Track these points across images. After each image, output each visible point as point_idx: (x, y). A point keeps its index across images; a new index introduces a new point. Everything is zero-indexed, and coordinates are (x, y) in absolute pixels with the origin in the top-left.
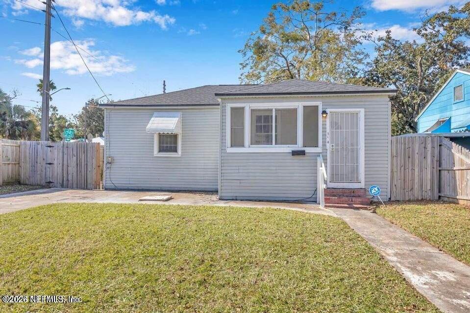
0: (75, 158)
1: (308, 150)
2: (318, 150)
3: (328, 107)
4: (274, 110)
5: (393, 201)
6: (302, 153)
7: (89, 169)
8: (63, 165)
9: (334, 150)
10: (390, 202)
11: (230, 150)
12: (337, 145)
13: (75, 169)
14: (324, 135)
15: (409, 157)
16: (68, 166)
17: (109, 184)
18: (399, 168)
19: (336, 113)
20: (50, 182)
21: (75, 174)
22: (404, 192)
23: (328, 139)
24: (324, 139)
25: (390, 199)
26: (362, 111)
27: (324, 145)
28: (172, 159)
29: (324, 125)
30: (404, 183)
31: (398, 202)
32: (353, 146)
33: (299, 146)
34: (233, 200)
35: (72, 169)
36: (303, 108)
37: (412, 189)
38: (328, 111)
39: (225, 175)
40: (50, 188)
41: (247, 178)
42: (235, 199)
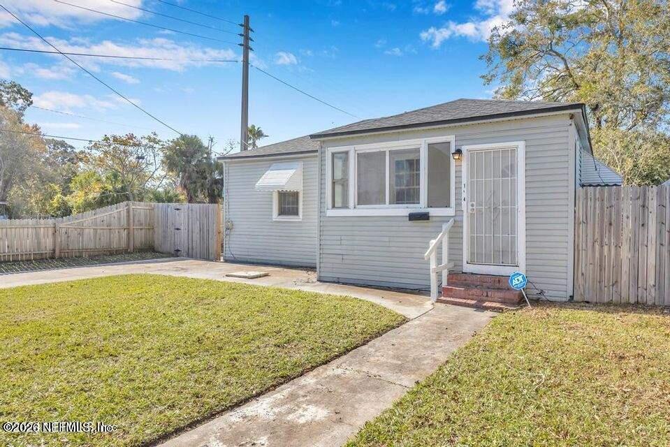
0: (198, 223)
1: (433, 212)
2: (450, 212)
3: (464, 143)
4: (387, 154)
5: (577, 302)
6: (424, 217)
7: (210, 237)
8: (188, 231)
9: (475, 211)
10: (572, 302)
11: (331, 213)
12: (480, 204)
13: (198, 236)
14: (458, 188)
15: (611, 224)
16: (192, 232)
17: (229, 255)
18: (590, 244)
19: (479, 153)
20: (178, 251)
21: (198, 241)
22: (601, 288)
23: (464, 195)
24: (458, 194)
25: (572, 297)
26: (521, 146)
27: (458, 204)
28: (291, 224)
29: (458, 172)
30: (601, 270)
31: (587, 304)
32: (505, 205)
33: (421, 207)
34: (334, 282)
35: (196, 236)
36: (427, 147)
37: (616, 282)
38: (464, 149)
39: (325, 247)
40: (178, 256)
41: (350, 253)
42: (337, 282)
